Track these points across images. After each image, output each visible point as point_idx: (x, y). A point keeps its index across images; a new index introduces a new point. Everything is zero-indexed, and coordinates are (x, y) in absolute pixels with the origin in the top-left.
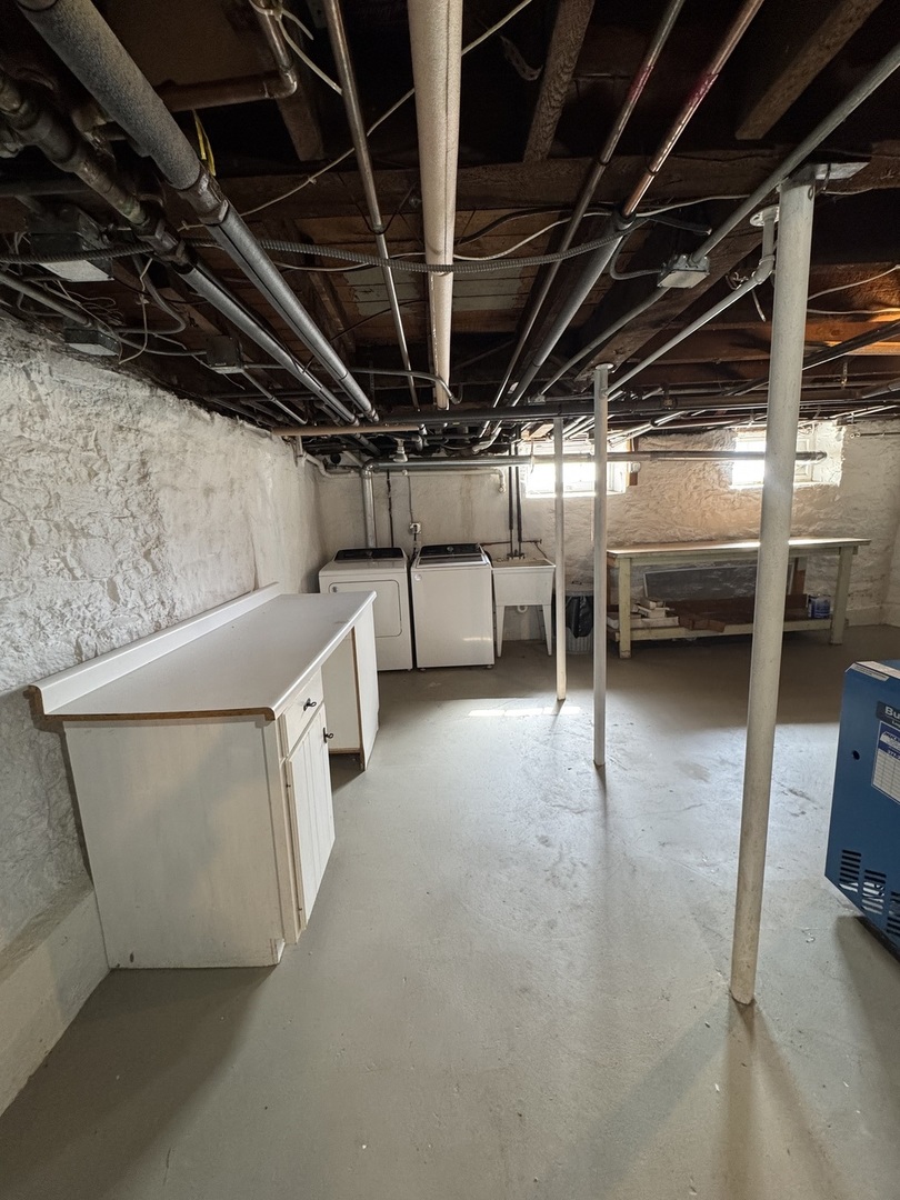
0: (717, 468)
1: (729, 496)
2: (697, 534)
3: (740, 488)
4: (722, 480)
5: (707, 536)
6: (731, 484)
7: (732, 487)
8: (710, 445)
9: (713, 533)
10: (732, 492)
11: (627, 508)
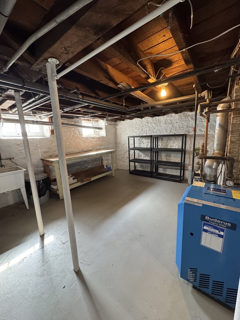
0: (78, 130)
1: (83, 139)
2: (76, 151)
3: (85, 137)
4: (80, 134)
5: (78, 151)
6: (83, 135)
7: (83, 136)
8: (75, 123)
9: (80, 150)
10: (83, 138)
11: (52, 143)
